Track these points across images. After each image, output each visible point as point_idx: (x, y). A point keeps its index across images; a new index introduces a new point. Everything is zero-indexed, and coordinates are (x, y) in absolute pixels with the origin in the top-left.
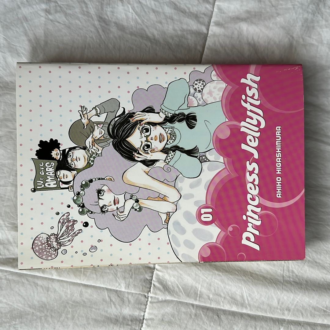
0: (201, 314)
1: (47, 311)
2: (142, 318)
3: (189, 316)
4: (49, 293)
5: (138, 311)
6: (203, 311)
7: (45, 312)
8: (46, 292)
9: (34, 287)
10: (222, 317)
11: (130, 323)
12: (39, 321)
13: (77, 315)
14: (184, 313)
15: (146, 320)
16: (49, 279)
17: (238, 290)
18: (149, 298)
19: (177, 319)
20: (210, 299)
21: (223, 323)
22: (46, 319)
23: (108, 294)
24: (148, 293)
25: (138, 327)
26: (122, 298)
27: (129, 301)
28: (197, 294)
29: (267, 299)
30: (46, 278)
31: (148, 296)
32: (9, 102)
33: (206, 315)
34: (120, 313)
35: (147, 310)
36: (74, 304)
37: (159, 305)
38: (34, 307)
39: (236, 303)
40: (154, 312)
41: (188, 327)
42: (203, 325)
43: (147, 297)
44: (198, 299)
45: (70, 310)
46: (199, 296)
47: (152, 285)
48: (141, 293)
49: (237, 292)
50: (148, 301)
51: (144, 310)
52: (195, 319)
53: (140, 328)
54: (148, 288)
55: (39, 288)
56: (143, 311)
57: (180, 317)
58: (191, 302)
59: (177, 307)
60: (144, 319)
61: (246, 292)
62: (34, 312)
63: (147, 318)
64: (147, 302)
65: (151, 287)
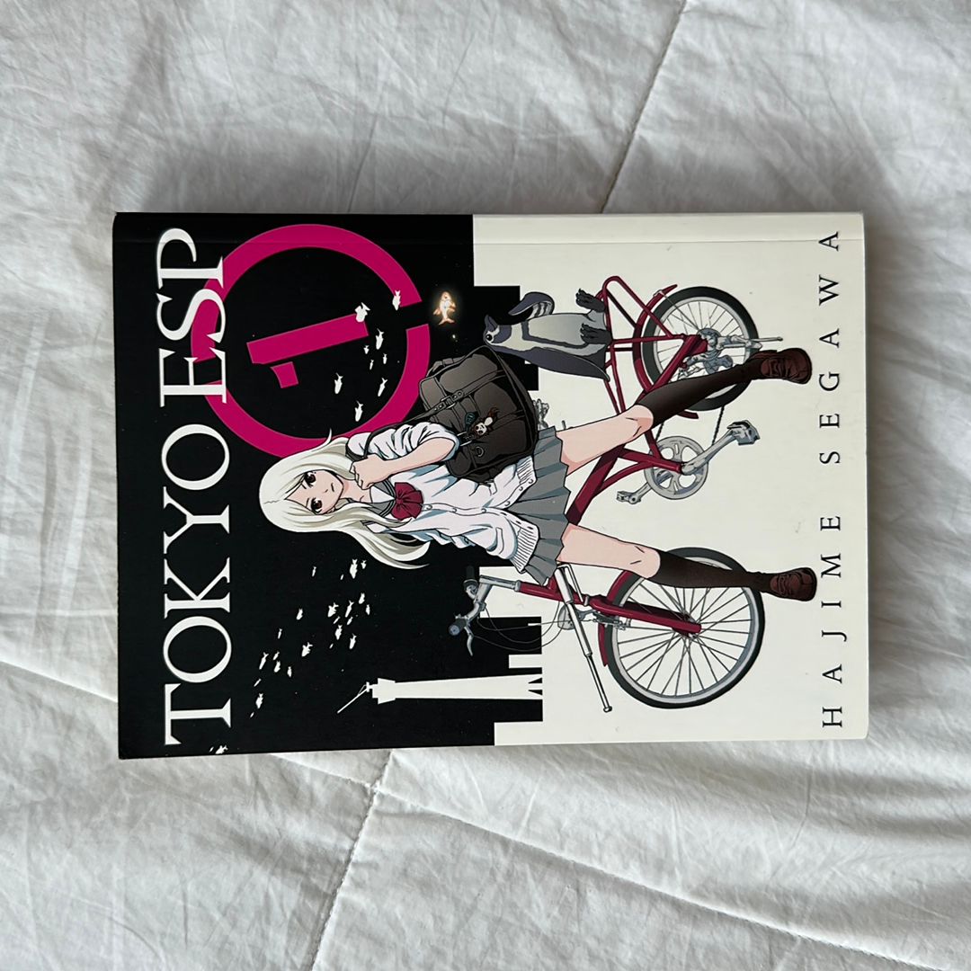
0: (524, 874)
1: (57, 790)
2: (343, 858)
3: (488, 873)
4: (73, 734)
5: (335, 833)
6: (533, 868)
7: (50, 792)
8: (64, 732)
9: (27, 707)
10: (589, 894)
11: (305, 865)
12: (25, 815)
13: (144, 815)
14: (475, 862)
15: (355, 865)
16: (79, 693)
17: (655, 819)
18: (375, 798)
19: (449, 877)
20: (562, 829)
21: (588, 912)
22: (47, 813)
23: (251, 766)
24: (373, 784)
25: (326, 883)
26: (293, 785)
27: (312, 798)
28: (525, 810)
29: (740, 857)
30: (68, 688)
31: (372, 791)
32: (31, 121)
33: (540, 880)
34: (279, 830)
35: (363, 836)
36: (143, 780)
37: (401, 823)
38: (17, 771)
39: (640, 856)
40: (383, 845)
41: (479, 907)
42: (526, 911)
43: (369, 793)
44: (524, 824)
45: (128, 796)
46: (527, 815)
47: (390, 762)
48: (353, 779)
49: (649, 824)
50: (369, 806)
51: (353, 834)
52: (505, 888)
53: (332, 887)
54: (376, 767)
55: (42, 713)
56: (349, 836)
57: (461, 873)
58: (501, 833)
59: (455, 841)
60: (348, 861)
61: (677, 828)
62: (16, 785)
63: (360, 860)
64: (367, 808)
65: (385, 765)
